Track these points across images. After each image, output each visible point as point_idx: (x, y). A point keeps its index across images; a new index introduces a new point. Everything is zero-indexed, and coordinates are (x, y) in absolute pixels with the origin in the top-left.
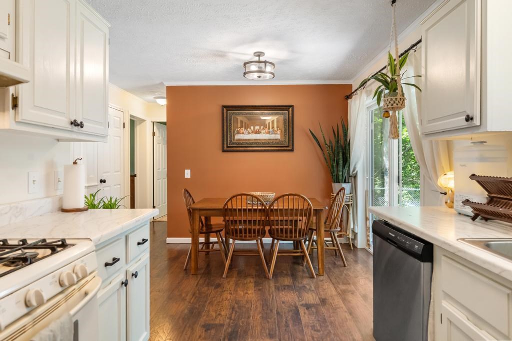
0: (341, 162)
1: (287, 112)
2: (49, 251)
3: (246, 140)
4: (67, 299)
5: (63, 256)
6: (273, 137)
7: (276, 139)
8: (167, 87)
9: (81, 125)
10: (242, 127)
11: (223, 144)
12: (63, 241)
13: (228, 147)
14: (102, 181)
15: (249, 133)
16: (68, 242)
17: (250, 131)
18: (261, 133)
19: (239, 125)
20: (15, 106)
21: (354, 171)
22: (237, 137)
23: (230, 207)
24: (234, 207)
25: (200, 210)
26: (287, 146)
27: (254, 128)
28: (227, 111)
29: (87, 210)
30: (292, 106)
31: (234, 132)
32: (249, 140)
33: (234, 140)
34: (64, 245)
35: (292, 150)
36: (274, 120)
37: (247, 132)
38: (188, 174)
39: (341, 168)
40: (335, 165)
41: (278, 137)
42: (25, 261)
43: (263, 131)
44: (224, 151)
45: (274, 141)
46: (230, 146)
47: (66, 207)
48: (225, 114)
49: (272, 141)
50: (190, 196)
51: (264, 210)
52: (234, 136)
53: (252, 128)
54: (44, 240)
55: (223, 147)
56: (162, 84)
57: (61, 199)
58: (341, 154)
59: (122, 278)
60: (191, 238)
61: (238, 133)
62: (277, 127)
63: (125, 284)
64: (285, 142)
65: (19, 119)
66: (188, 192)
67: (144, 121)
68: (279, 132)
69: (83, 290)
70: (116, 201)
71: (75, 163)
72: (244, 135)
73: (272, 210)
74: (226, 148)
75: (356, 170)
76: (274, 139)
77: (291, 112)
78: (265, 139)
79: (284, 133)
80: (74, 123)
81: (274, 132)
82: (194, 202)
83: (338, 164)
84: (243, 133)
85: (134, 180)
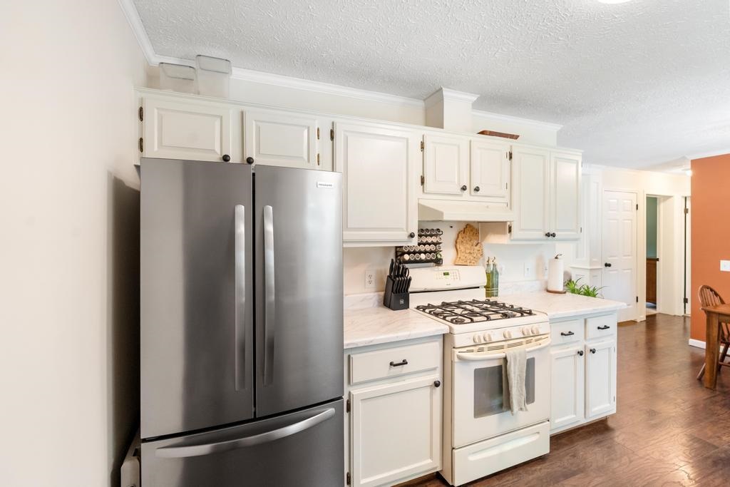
2: (519, 314)
4: (527, 342)
5: (527, 319)
8: (692, 161)
9: (554, 235)
12: (530, 311)
14: (609, 265)
16: (533, 312)
20: (510, 231)
25: (720, 314)
29: (565, 293)
34: (530, 313)
38: (725, 266)
42: (505, 316)
47: (550, 288)
50: (716, 294)
54: (521, 308)
56: (684, 158)
57: (547, 283)
59: (580, 348)
63: (581, 353)
65: (512, 238)
66: (712, 290)
67: (670, 197)
69: (540, 342)
71: (556, 258)
80: (548, 235)
82: (722, 302)
85: (655, 265)
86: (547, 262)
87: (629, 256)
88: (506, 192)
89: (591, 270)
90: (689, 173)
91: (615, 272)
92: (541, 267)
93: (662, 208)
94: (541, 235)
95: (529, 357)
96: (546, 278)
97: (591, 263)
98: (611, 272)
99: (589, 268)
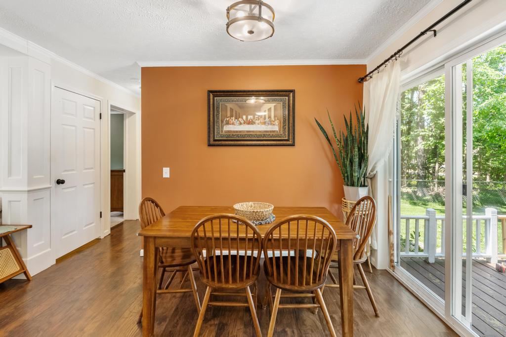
0: (356, 160)
1: (287, 98)
3: (237, 132)
6: (269, 128)
7: (274, 131)
10: (232, 116)
11: (209, 136)
13: (215, 140)
14: (60, 182)
15: (241, 124)
17: (242, 122)
18: (255, 123)
19: (229, 114)
21: (372, 171)
22: (227, 128)
25: (156, 238)
26: (286, 139)
27: (247, 118)
28: (214, 96)
30: (293, 91)
31: (222, 122)
32: (240, 132)
33: (222, 131)
35: (293, 145)
36: (270, 108)
37: (238, 122)
38: (166, 173)
39: (356, 167)
40: (348, 163)
41: (276, 128)
43: (257, 122)
44: (210, 145)
45: (271, 134)
46: (217, 140)
48: (211, 100)
49: (268, 134)
50: (157, 205)
51: (257, 240)
52: (222, 127)
53: (244, 117)
55: (209, 140)
56: (136, 65)
58: (356, 150)
61: (228, 123)
62: (275, 117)
64: (285, 134)
68: (277, 122)
72: (235, 127)
73: (270, 240)
74: (212, 142)
75: (375, 172)
76: (271, 131)
77: (291, 98)
78: (260, 132)
79: (283, 123)
81: (271, 123)
83: (351, 162)
84: (233, 124)
85: (122, 175)
87: (92, 168)
89: (29, 191)
91: (73, 189)
97: (30, 181)
98: (66, 191)
99: (26, 189)
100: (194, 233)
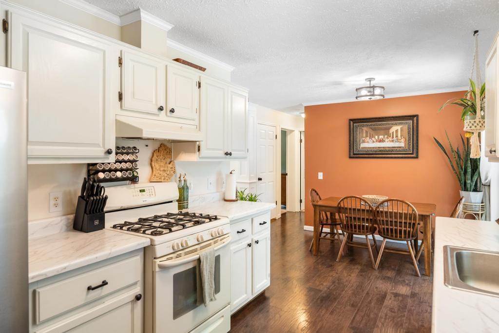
0: (469, 170)
1: (411, 121)
2: (208, 220)
3: (371, 148)
4: (215, 242)
5: (214, 223)
6: (396, 145)
7: (400, 147)
8: (305, 107)
9: (230, 154)
10: (367, 136)
11: (350, 152)
12: (216, 216)
13: (354, 154)
14: (260, 179)
15: (374, 142)
16: (218, 217)
17: (375, 140)
18: (385, 141)
19: (364, 135)
20: (199, 150)
21: (486, 180)
22: (363, 145)
23: (342, 206)
24: (346, 206)
25: (320, 206)
26: (412, 152)
27: (378, 137)
28: (354, 123)
29: (237, 200)
30: (417, 116)
31: (359, 141)
32: (373, 148)
33: (359, 148)
34: (216, 218)
35: (417, 157)
36: (398, 130)
37: (372, 141)
38: (320, 176)
39: (469, 176)
40: (462, 173)
41: (402, 145)
42: (197, 223)
43: (386, 140)
44: (350, 157)
45: (398, 149)
46: (355, 154)
47: (227, 198)
48: (352, 126)
49: (395, 149)
50: (317, 194)
51: (371, 211)
52: (360, 145)
53: (376, 137)
54: (209, 215)
55: (350, 154)
56: (301, 105)
57: (224, 194)
58: (469, 162)
59: (249, 242)
60: (313, 227)
61: (364, 142)
62: (401, 136)
63: (250, 245)
64: (410, 150)
65: (200, 157)
66: (315, 192)
67: (293, 131)
68: (403, 140)
69: (223, 241)
70: (255, 196)
71: (231, 173)
72: (369, 143)
73: (378, 212)
74: (352, 155)
75: (489, 179)
76: (398, 147)
77: (415, 121)
78: (389, 147)
79: (408, 141)
80: (227, 154)
81: (398, 141)
82: (320, 199)
83: (465, 172)
84: (368, 142)
85: (286, 178)
86: (224, 176)
87: (272, 172)
88: (196, 116)
89: (250, 183)
90: (303, 116)
91: (264, 184)
92: (220, 182)
93: (289, 138)
94: (222, 154)
95: (216, 255)
96: (223, 190)
97: (250, 178)
98: (262, 185)
99: (249, 182)
100: (338, 205)
